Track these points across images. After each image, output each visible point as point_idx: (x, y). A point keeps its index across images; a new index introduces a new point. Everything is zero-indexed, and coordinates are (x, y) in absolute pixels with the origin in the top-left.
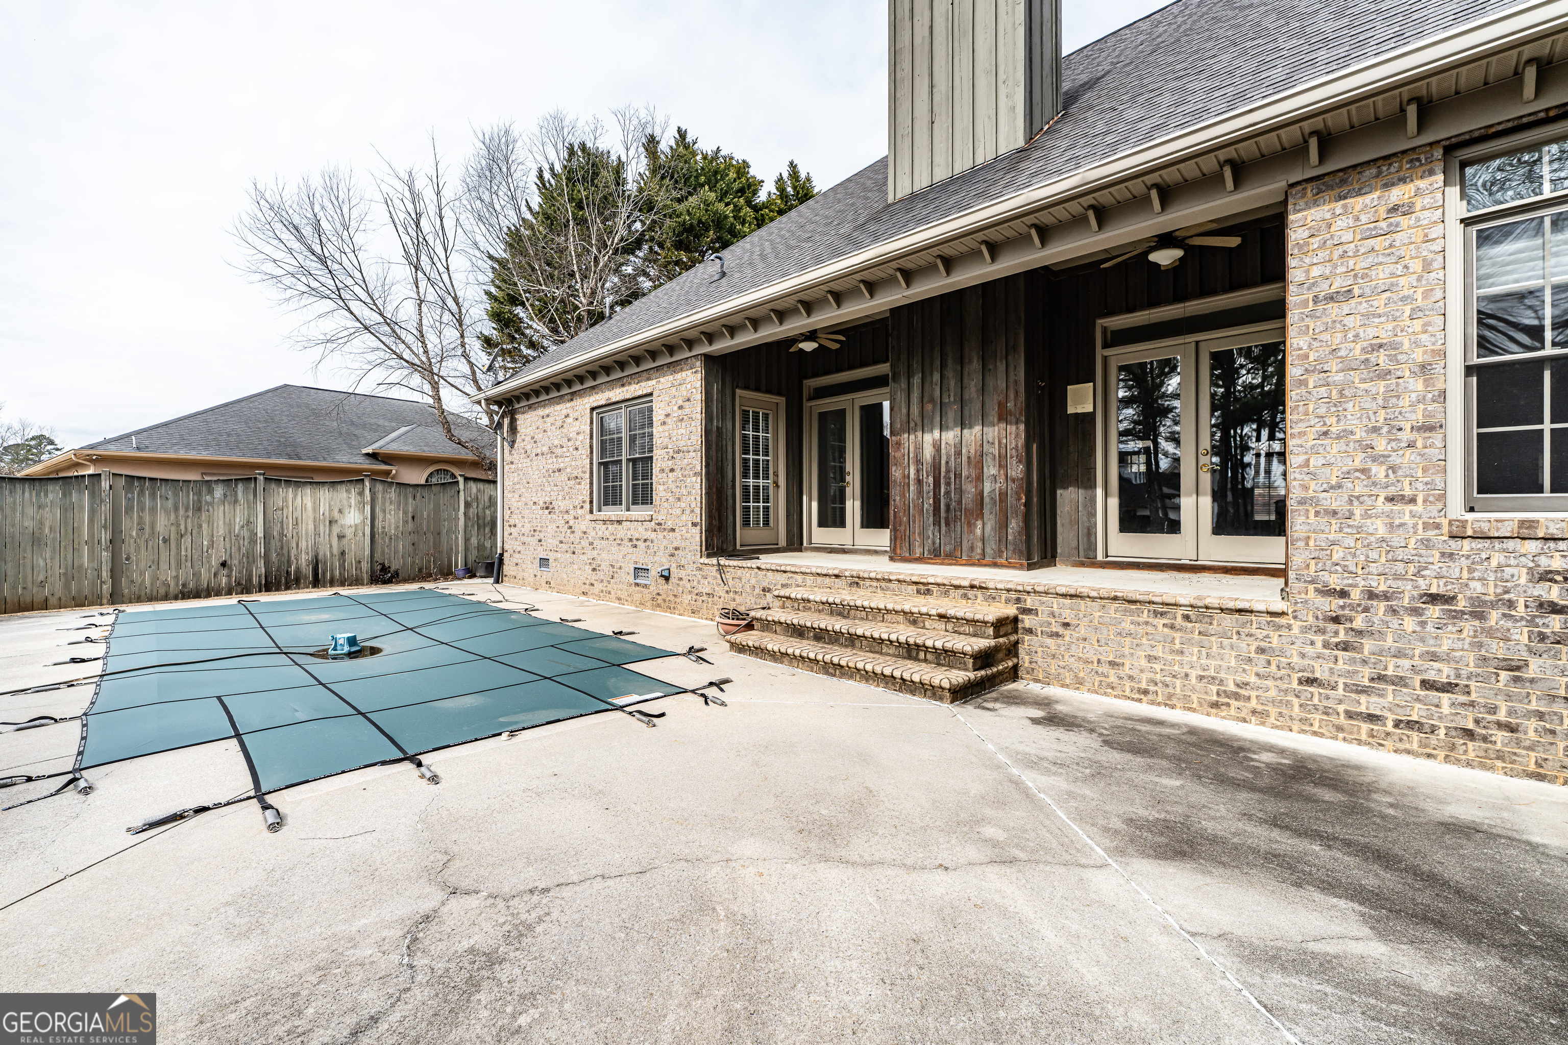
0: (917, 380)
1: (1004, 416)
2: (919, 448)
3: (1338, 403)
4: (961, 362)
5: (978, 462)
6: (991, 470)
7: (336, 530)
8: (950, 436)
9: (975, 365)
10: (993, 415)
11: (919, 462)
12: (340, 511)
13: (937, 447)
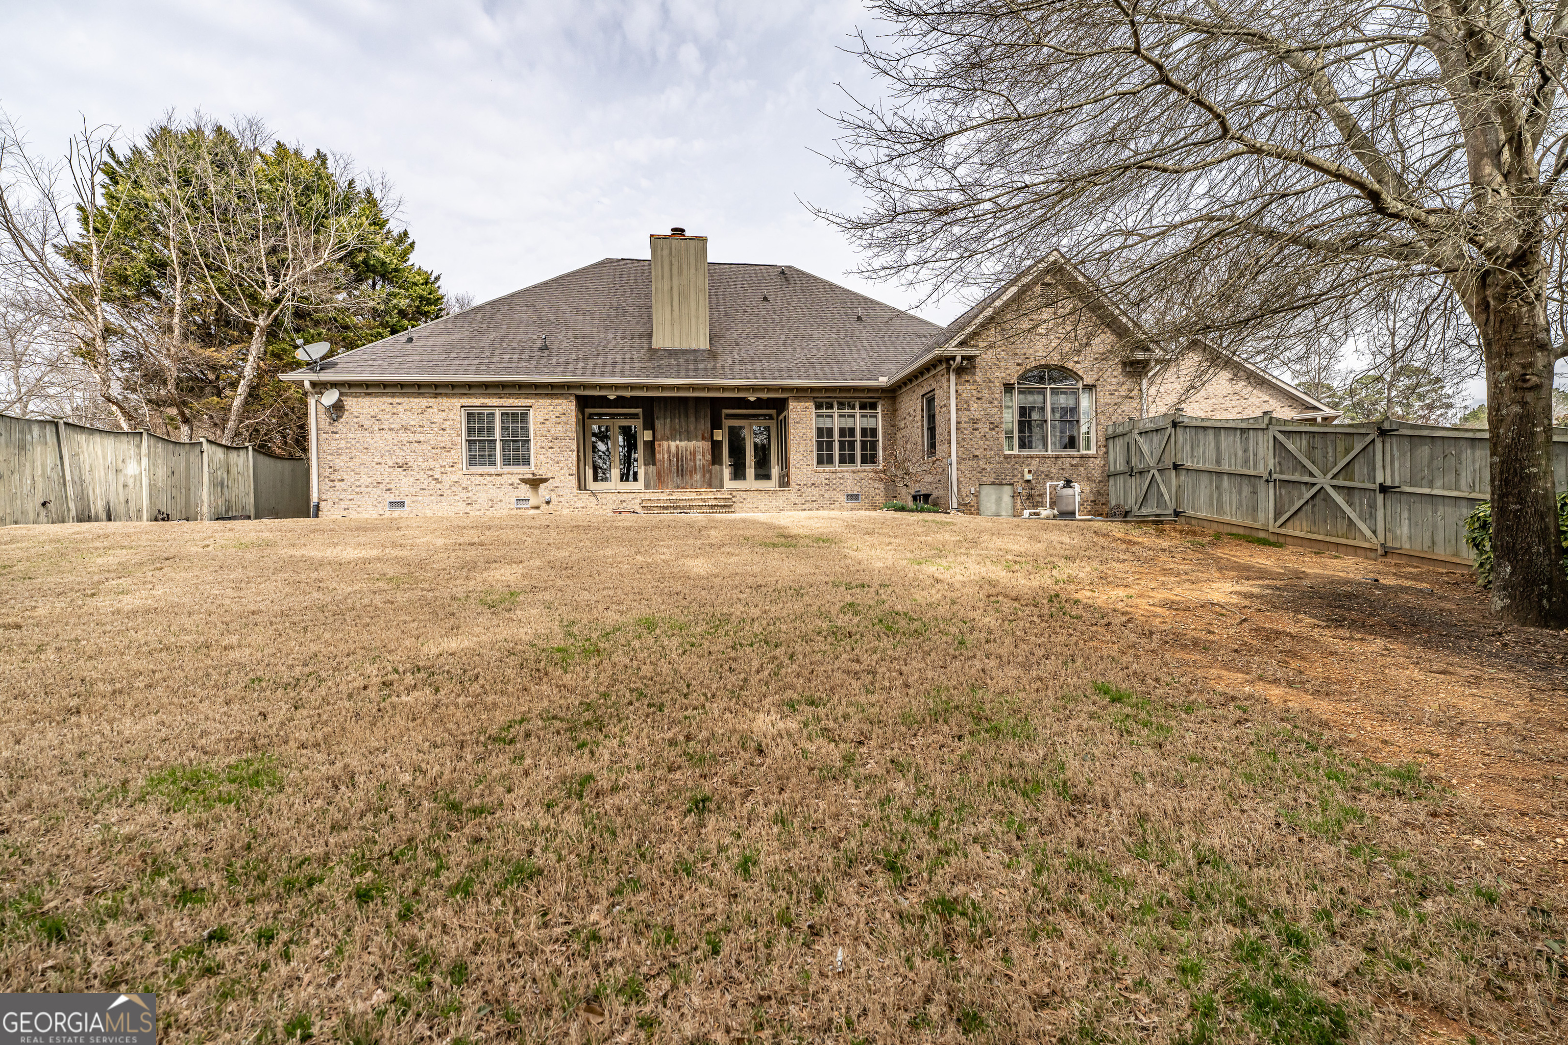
0: (668, 420)
1: (703, 438)
2: (669, 447)
3: (799, 444)
4: (687, 416)
5: (694, 454)
6: (699, 457)
7: (121, 479)
8: (683, 444)
9: (692, 419)
10: (700, 437)
11: (669, 452)
12: (123, 461)
13: (677, 447)
